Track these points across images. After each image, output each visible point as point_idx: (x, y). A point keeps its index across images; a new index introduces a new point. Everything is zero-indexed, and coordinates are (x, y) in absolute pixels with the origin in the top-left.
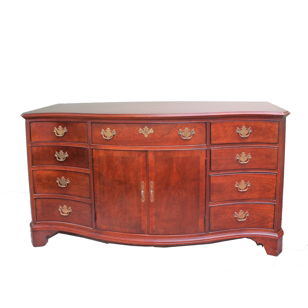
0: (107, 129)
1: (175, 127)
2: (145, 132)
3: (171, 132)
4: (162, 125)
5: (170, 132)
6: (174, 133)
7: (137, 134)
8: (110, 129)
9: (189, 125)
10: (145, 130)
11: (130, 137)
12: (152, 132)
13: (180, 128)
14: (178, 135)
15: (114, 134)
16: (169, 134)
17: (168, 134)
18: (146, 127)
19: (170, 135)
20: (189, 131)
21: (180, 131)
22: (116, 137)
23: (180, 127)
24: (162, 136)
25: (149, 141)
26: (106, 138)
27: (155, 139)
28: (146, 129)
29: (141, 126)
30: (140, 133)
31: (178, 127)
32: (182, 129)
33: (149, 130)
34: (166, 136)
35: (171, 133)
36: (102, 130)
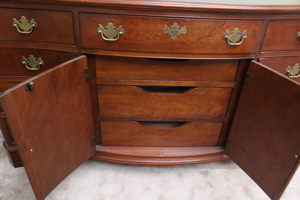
0: (107, 25)
1: (221, 26)
2: (173, 32)
3: (214, 34)
4: (202, 22)
5: (211, 33)
6: (218, 35)
7: (160, 34)
8: (114, 25)
9: (241, 24)
10: (172, 29)
11: (148, 39)
12: (185, 32)
13: (228, 27)
14: (222, 39)
15: (121, 33)
16: (209, 36)
17: (207, 37)
18: (175, 24)
19: (211, 38)
20: (239, 34)
21: (227, 33)
22: (124, 39)
23: (227, 27)
24: (199, 40)
25: (177, 45)
26: (108, 40)
27: (188, 43)
28: (175, 27)
29: (167, 22)
30: (166, 33)
31: (225, 26)
32: (230, 30)
33: (180, 29)
34: (204, 40)
35: (212, 35)
36: (99, 26)
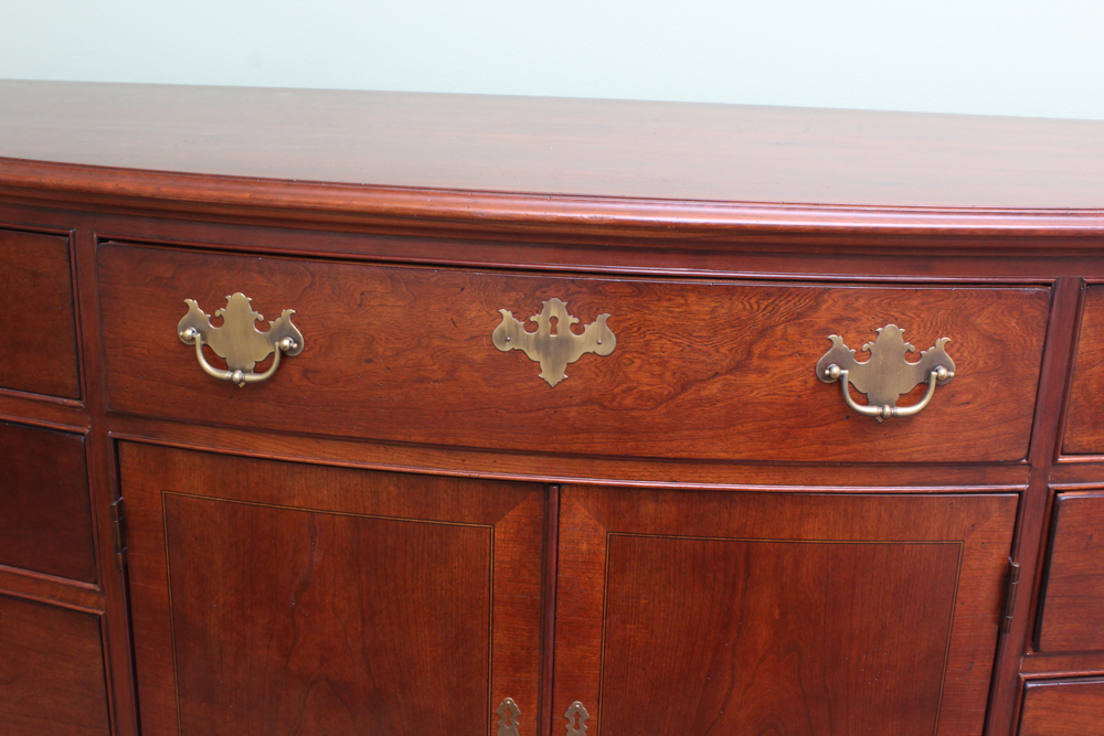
0: (224, 303)
1: (800, 316)
2: (543, 345)
3: (764, 356)
4: (692, 298)
5: (750, 354)
6: (789, 362)
7: (479, 357)
8: (255, 306)
9: (914, 302)
10: (542, 331)
11: (421, 380)
12: (607, 347)
13: (838, 323)
14: (811, 382)
15: (286, 342)
16: (739, 367)
17: (730, 371)
18: (555, 308)
19: (752, 378)
20: (909, 355)
21: (838, 352)
22: (306, 373)
23: (838, 321)
24: (684, 388)
25: (572, 413)
26: (227, 375)
27: (629, 401)
28: (554, 320)
29: (513, 295)
30: (507, 348)
31: (822, 317)
32: (851, 335)
33: (578, 329)
34: (713, 389)
35: (755, 361)
36: (187, 306)
